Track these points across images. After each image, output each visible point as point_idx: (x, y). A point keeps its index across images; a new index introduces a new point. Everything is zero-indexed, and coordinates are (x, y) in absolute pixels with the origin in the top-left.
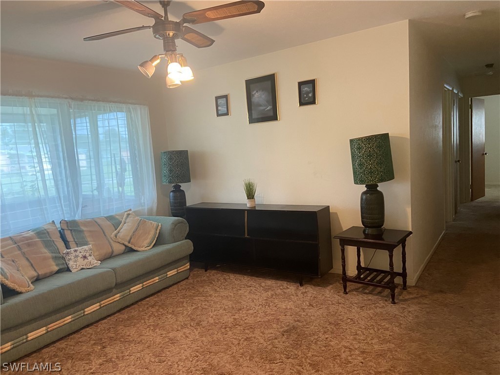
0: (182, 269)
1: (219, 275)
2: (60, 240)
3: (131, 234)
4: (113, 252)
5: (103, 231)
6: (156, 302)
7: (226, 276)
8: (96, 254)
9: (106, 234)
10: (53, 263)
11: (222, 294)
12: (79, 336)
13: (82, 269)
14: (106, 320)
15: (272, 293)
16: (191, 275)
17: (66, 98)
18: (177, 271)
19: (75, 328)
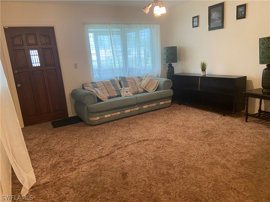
0: (167, 102)
1: (185, 107)
2: (119, 84)
3: (146, 85)
4: (138, 91)
5: (135, 82)
6: (153, 113)
7: (188, 108)
8: (131, 91)
9: (136, 83)
10: (116, 93)
11: (182, 114)
12: (122, 120)
13: (126, 96)
14: (133, 117)
15: (207, 117)
16: (172, 106)
17: (123, 24)
18: (165, 102)
19: (121, 117)
